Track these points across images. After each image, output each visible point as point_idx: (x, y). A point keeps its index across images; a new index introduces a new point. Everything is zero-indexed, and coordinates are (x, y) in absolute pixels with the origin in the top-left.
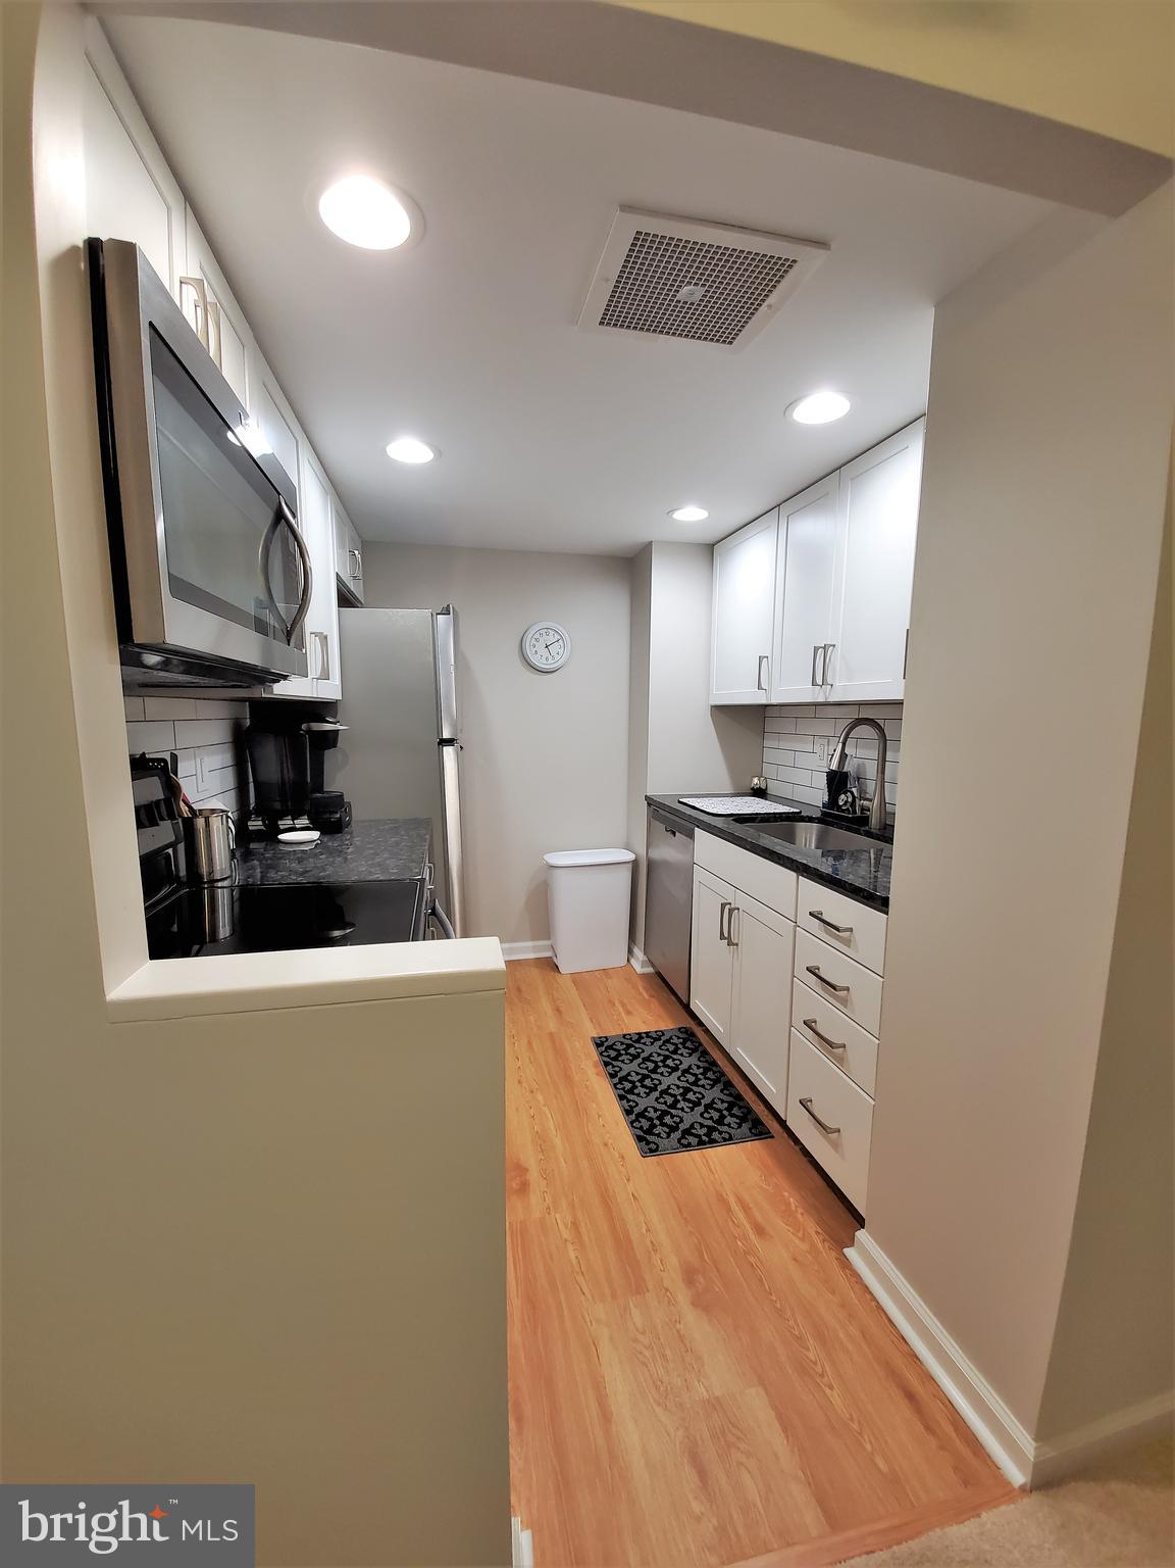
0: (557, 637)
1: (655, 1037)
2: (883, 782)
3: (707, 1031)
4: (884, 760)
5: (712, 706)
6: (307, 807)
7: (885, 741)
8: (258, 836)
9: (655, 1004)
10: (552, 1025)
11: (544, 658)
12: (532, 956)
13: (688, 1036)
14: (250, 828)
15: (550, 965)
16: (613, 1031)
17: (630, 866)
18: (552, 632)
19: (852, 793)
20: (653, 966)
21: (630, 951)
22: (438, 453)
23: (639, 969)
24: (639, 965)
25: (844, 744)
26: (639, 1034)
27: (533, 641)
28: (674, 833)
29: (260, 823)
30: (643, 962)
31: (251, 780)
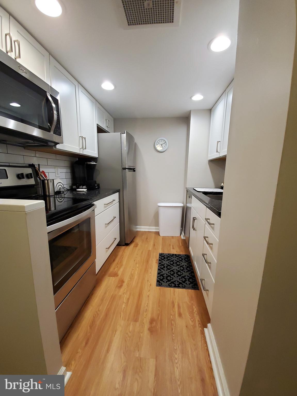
0: (164, 142)
1: (177, 256)
5: (208, 161)
6: (86, 184)
9: (182, 247)
10: (151, 248)
15: (158, 233)
16: (166, 252)
17: (182, 208)
18: (163, 141)
26: (173, 254)
27: (158, 143)
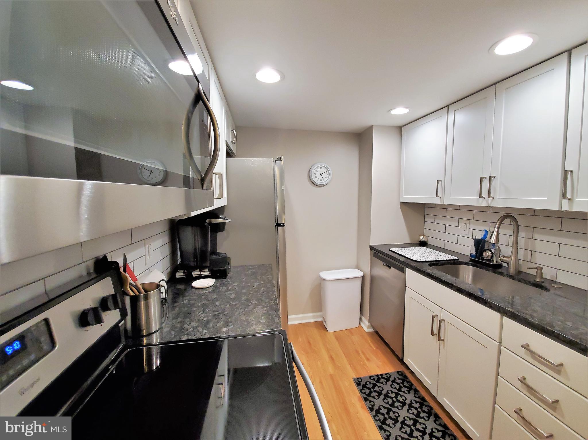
0: (326, 170)
1: (387, 378)
2: (517, 248)
3: (412, 372)
4: (517, 236)
5: (401, 203)
6: (208, 264)
7: (517, 225)
8: (181, 281)
9: (380, 354)
10: (331, 370)
11: (320, 180)
12: (312, 320)
13: (404, 378)
14: (177, 277)
15: (321, 326)
16: (364, 374)
17: (361, 278)
18: (323, 168)
19: (491, 251)
20: (373, 327)
21: (360, 319)
22: (283, 77)
23: (366, 330)
24: (366, 326)
25: (498, 229)
26: (377, 376)
27: (315, 172)
28: (390, 268)
29: (182, 274)
30: (368, 326)
31: (178, 247)
